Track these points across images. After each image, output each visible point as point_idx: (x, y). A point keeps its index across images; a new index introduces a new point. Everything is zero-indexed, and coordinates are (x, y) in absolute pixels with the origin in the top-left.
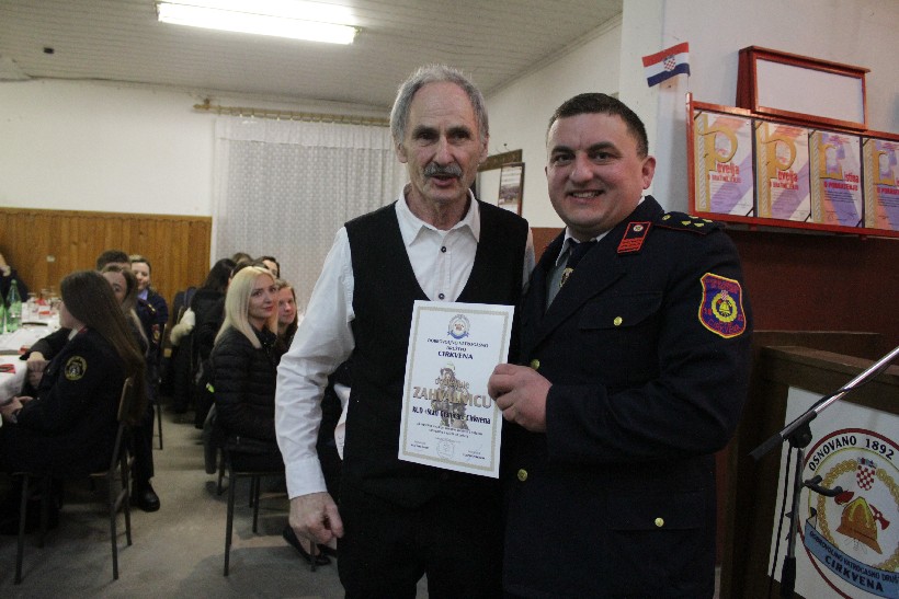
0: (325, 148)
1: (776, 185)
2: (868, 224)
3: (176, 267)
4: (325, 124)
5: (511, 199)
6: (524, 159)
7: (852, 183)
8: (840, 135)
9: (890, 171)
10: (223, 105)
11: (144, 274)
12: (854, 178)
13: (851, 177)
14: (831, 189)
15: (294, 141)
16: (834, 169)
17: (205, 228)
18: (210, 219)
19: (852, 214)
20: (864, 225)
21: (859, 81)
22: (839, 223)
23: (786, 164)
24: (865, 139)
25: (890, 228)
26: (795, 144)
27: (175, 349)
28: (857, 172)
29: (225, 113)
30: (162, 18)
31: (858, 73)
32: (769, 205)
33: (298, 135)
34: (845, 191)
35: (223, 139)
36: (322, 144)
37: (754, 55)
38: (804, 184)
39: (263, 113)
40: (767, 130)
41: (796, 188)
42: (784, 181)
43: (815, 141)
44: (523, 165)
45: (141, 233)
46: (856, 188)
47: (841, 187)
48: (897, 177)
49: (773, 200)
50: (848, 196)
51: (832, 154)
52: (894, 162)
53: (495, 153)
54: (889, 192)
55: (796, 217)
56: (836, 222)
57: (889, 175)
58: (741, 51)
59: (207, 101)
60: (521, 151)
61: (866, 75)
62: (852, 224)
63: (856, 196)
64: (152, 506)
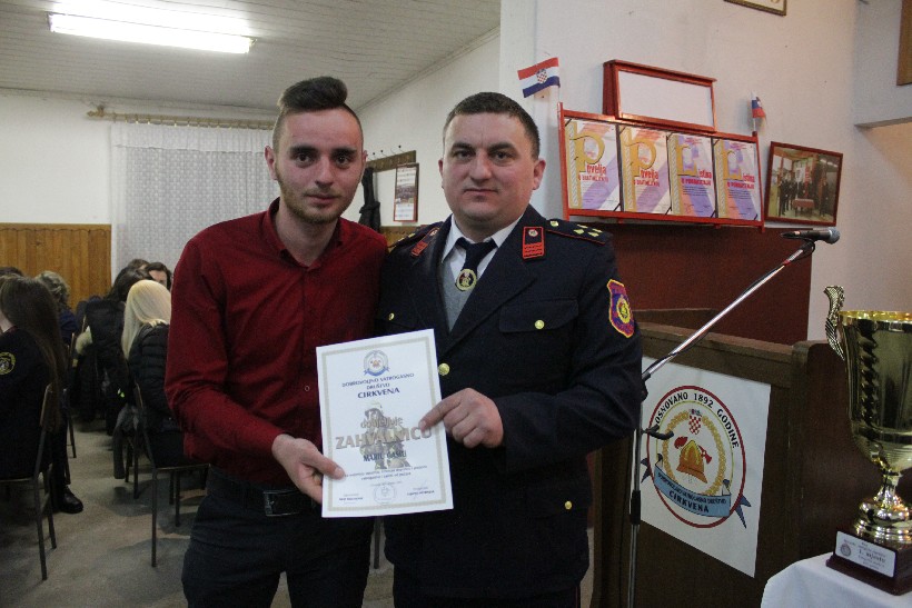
0: (224, 153)
1: (640, 183)
2: (722, 215)
3: (77, 278)
5: (407, 197)
7: (706, 179)
8: (693, 137)
9: (738, 167)
10: (117, 112)
12: (707, 175)
13: (704, 173)
14: (687, 184)
15: (193, 146)
16: (690, 167)
17: (105, 236)
18: (110, 227)
19: (707, 206)
20: (717, 215)
21: (708, 89)
22: (696, 215)
23: (648, 164)
24: (715, 140)
25: (741, 217)
26: (656, 147)
27: (81, 358)
28: (711, 171)
29: (121, 120)
30: (54, 28)
31: (707, 82)
32: (634, 198)
33: (196, 141)
34: (698, 186)
35: (119, 146)
36: (220, 149)
37: (616, 67)
38: (664, 181)
39: (160, 120)
40: (630, 133)
41: (658, 184)
42: (647, 179)
43: (672, 143)
44: (417, 166)
45: (38, 244)
46: (709, 183)
47: (696, 182)
48: (744, 172)
49: (637, 196)
50: (703, 190)
51: (687, 153)
52: (740, 159)
53: (389, 154)
54: (737, 185)
55: (658, 210)
56: (693, 213)
57: (737, 171)
58: (605, 65)
59: (101, 108)
60: (414, 152)
61: (714, 84)
62: (707, 214)
63: (710, 189)
64: (75, 507)
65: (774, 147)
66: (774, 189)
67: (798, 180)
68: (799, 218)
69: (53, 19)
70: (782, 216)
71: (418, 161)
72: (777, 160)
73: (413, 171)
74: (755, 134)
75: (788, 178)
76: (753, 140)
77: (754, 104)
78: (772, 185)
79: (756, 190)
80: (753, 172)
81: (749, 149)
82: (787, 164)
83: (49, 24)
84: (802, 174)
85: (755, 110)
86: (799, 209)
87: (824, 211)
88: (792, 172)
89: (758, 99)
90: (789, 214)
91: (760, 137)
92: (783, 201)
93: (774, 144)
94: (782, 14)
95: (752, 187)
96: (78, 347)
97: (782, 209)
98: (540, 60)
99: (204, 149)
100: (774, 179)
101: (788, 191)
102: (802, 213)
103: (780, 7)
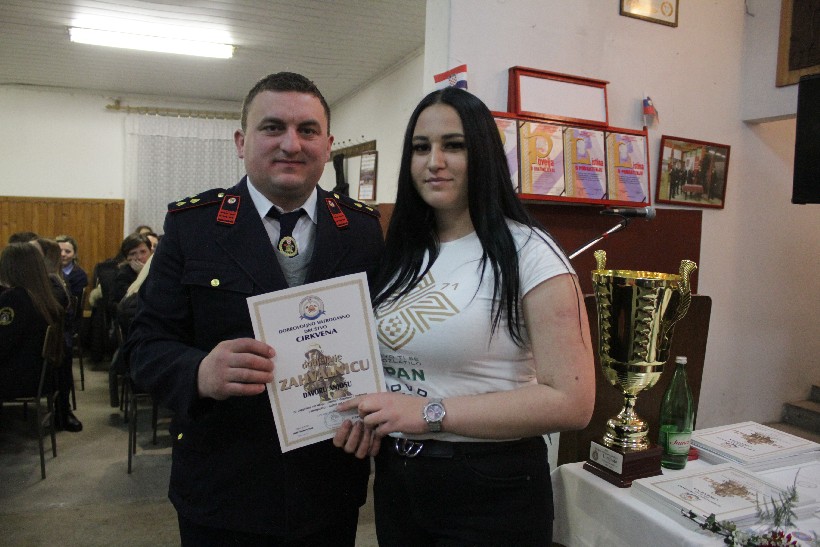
1: (537, 169)
2: (612, 197)
3: (95, 244)
4: (219, 120)
5: (368, 180)
6: (378, 148)
7: (598, 167)
8: (588, 131)
9: (628, 157)
10: (131, 105)
11: (68, 251)
12: (600, 163)
13: (596, 162)
14: (581, 171)
15: (193, 135)
16: (583, 156)
17: (119, 209)
18: (123, 201)
19: (598, 190)
20: (608, 197)
21: (602, 90)
22: (588, 197)
23: (545, 153)
24: (607, 133)
25: (630, 200)
26: (552, 138)
28: (602, 159)
29: (134, 112)
30: (73, 39)
31: (601, 84)
32: (531, 182)
33: (196, 130)
35: (132, 134)
36: (216, 138)
37: (518, 72)
38: (559, 168)
39: (166, 112)
40: (529, 128)
41: (553, 171)
42: (543, 166)
43: (568, 136)
44: (376, 153)
45: (64, 215)
46: (600, 170)
47: (589, 169)
48: (634, 161)
49: (534, 180)
50: (596, 176)
51: (581, 145)
52: (631, 150)
53: (356, 143)
54: (627, 172)
55: (553, 192)
56: (585, 195)
57: (627, 160)
58: (510, 70)
59: (118, 102)
60: (374, 142)
61: (607, 85)
62: (598, 197)
63: (601, 176)
64: (76, 427)
65: (665, 140)
66: (665, 175)
67: (688, 168)
68: (688, 201)
69: (72, 32)
70: (672, 199)
71: (378, 149)
72: (667, 151)
73: (373, 157)
74: (645, 128)
75: (678, 166)
76: (644, 133)
77: (645, 103)
78: (663, 172)
79: (645, 176)
80: (643, 161)
81: (639, 141)
82: (678, 154)
83: (69, 35)
84: (692, 162)
85: (647, 109)
86: (689, 193)
87: (712, 195)
88: (682, 162)
89: (649, 99)
90: (679, 198)
91: (650, 131)
92: (673, 186)
93: (664, 138)
94: (674, 25)
95: (641, 174)
96: (91, 300)
97: (673, 193)
98: (452, 67)
99: (203, 137)
100: (665, 167)
101: (678, 177)
102: (691, 197)
103: (672, 19)
